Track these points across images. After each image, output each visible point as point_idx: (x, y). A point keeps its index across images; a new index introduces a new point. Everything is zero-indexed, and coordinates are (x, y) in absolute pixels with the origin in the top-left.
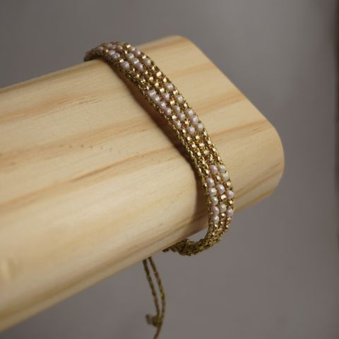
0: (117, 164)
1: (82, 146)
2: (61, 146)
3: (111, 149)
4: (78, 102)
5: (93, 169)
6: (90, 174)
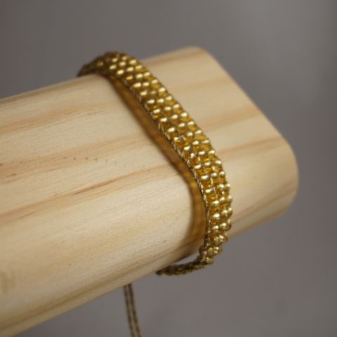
0: (122, 178)
1: (87, 159)
2: (65, 158)
3: (116, 162)
6: (93, 188)
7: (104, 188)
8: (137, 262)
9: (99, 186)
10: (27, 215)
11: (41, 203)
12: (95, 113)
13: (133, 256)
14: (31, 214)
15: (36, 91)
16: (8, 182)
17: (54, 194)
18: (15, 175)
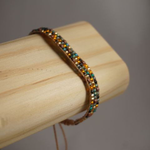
0: (53, 77)
1: (38, 69)
2: (28, 69)
3: (51, 71)
4: (37, 49)
5: (42, 79)
6: (40, 82)
7: (45, 82)
8: (60, 114)
9: (43, 81)
10: (13, 93)
11: (18, 88)
12: (41, 50)
13: (58, 111)
14: (14, 93)
15: (15, 40)
16: (4, 79)
17: (24, 84)
18: (7, 76)
